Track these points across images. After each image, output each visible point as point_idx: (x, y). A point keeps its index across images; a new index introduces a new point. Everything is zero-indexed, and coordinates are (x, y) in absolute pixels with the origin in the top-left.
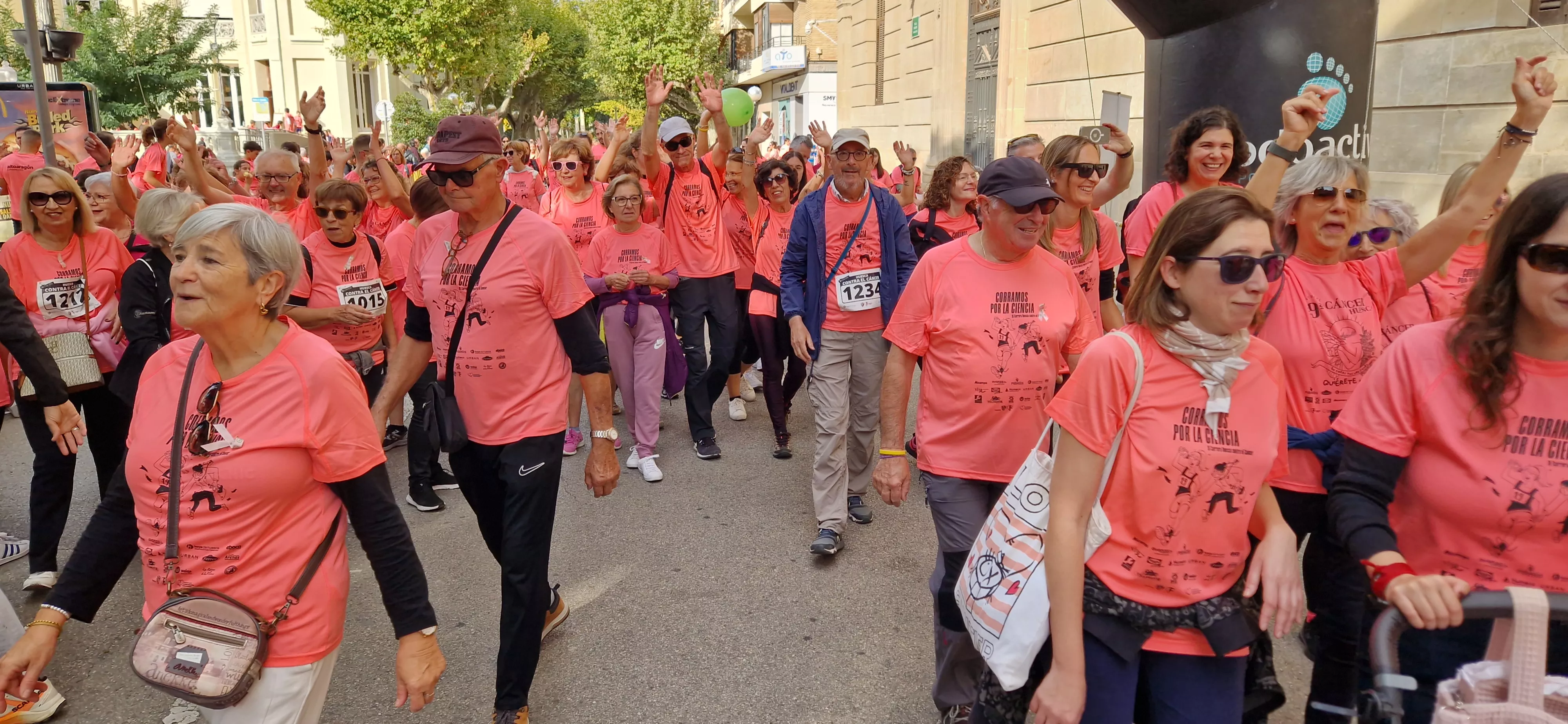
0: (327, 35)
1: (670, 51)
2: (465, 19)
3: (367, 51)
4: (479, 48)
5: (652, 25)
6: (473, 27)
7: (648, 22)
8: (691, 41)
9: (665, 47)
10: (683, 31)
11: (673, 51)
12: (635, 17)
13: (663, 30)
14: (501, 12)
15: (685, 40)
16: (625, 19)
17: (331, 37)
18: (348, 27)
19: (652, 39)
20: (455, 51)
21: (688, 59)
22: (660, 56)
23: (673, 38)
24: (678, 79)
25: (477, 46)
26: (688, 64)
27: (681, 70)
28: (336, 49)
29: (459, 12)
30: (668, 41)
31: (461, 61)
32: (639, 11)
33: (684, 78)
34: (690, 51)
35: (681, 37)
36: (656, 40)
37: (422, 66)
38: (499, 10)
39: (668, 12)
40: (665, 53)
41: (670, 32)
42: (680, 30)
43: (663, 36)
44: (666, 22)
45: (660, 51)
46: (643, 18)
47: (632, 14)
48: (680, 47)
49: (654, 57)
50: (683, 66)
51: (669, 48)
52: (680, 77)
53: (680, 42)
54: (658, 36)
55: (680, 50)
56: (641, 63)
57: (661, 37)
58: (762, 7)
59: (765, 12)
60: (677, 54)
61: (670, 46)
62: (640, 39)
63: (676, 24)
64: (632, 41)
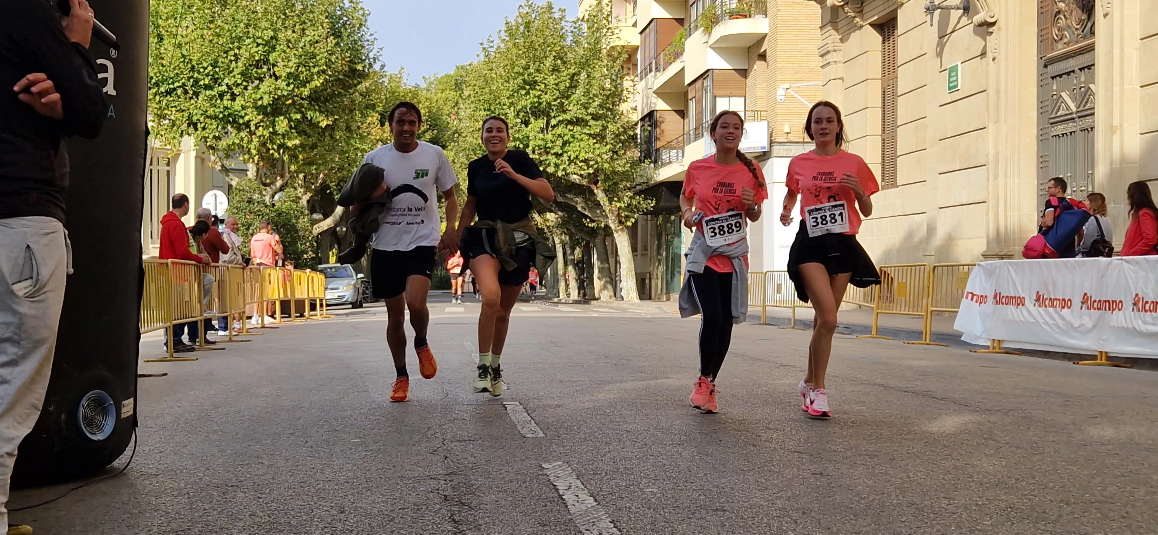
1: (573, 137)
5: (549, 104)
8: (600, 123)
11: (579, 137)
12: (528, 93)
15: (592, 123)
19: (548, 123)
21: (597, 146)
22: (559, 142)
23: (578, 119)
26: (597, 152)
27: (586, 161)
30: (570, 122)
32: (533, 84)
33: (591, 171)
34: (600, 137)
36: (553, 122)
39: (571, 87)
40: (566, 138)
41: (574, 111)
42: (586, 108)
45: (560, 136)
46: (538, 93)
48: (586, 131)
49: (550, 145)
50: (590, 155)
51: (571, 133)
52: (584, 170)
53: (587, 125)
54: (554, 117)
55: (588, 134)
56: (534, 152)
57: (561, 118)
58: (703, 76)
59: (708, 83)
60: (582, 140)
61: (572, 130)
62: (532, 120)
63: (583, 100)
64: (522, 122)
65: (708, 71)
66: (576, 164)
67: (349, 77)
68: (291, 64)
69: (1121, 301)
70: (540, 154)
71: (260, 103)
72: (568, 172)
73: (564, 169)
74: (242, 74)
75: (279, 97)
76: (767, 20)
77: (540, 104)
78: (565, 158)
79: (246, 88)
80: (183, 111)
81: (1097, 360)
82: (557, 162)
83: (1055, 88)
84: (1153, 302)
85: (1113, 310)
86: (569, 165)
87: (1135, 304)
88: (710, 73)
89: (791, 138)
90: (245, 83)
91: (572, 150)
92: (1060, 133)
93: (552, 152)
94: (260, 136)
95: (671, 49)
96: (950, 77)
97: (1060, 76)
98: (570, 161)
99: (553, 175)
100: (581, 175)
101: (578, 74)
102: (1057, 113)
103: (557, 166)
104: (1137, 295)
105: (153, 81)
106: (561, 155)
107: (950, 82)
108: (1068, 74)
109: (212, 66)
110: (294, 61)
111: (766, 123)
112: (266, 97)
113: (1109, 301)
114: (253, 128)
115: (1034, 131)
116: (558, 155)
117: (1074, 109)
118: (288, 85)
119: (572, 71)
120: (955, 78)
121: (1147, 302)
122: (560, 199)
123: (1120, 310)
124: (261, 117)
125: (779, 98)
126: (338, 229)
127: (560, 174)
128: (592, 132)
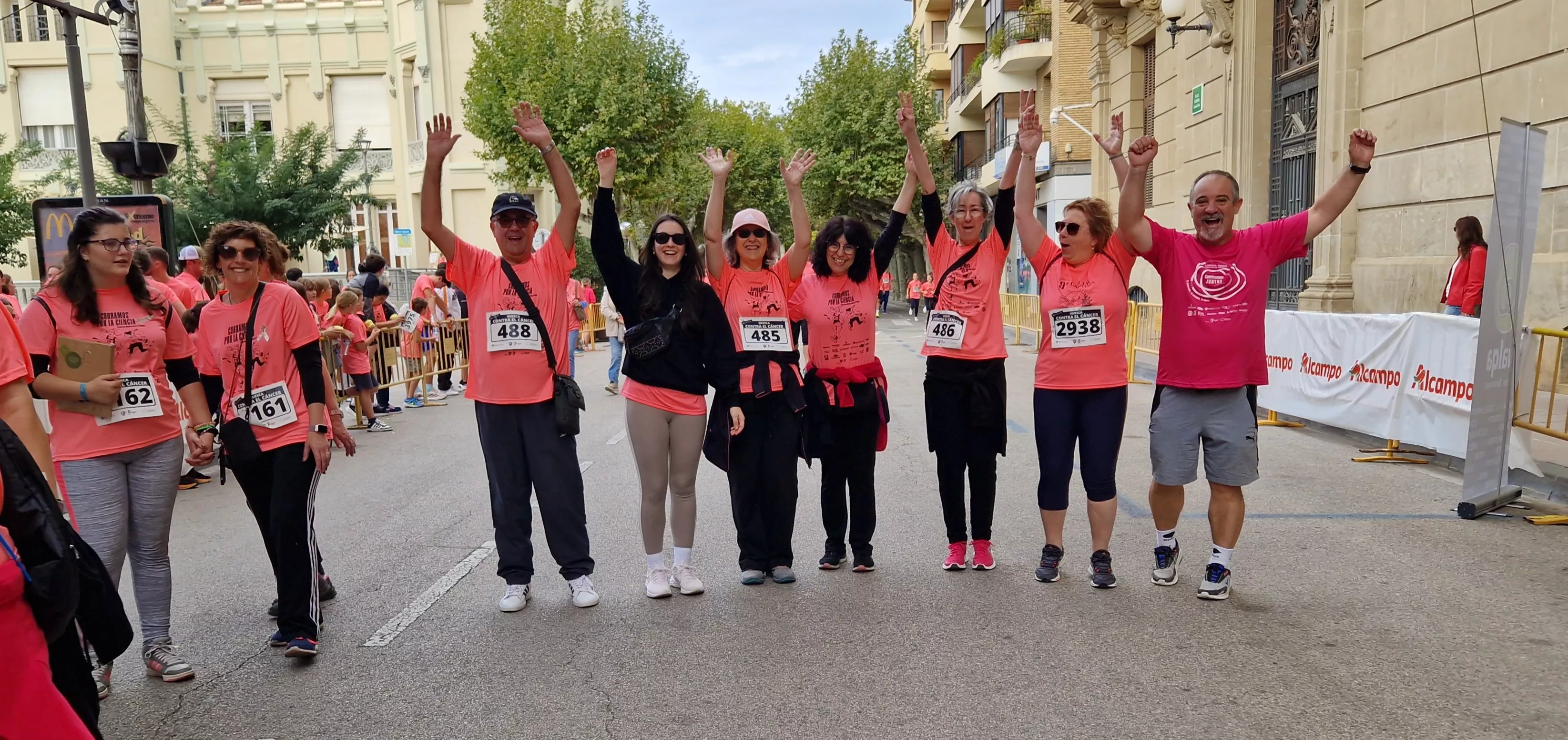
0: (487, 159)
1: (881, 161)
2: (638, 133)
3: (528, 176)
4: (655, 167)
5: (859, 131)
6: (647, 142)
7: (856, 127)
9: (875, 157)
10: (895, 137)
11: (885, 162)
12: (839, 123)
13: (874, 137)
14: (680, 123)
16: (827, 126)
17: (491, 162)
18: (509, 149)
19: (859, 149)
20: (626, 171)
22: (868, 168)
23: (885, 145)
24: (890, 194)
25: (652, 164)
28: (497, 175)
29: (631, 125)
30: (878, 149)
31: (635, 183)
32: (844, 114)
35: (892, 144)
36: (863, 149)
37: (586, 189)
38: (677, 121)
40: (874, 163)
41: (881, 138)
43: (873, 143)
44: (875, 127)
45: (869, 162)
47: (835, 118)
48: (892, 155)
49: (860, 170)
50: (896, 179)
51: (879, 158)
52: (892, 192)
53: (893, 150)
54: (866, 144)
55: (893, 159)
56: (844, 178)
57: (869, 145)
58: (995, 100)
59: (999, 106)
60: (888, 164)
61: (880, 156)
62: (844, 148)
63: (888, 128)
64: (834, 152)
65: (998, 94)
66: (883, 187)
67: (672, 117)
68: (612, 109)
69: (1291, 360)
70: (851, 180)
71: (587, 146)
72: (876, 194)
73: (873, 193)
74: (572, 120)
75: (603, 141)
76: (1051, 43)
77: (851, 132)
78: (873, 182)
79: (575, 133)
80: (526, 155)
81: (1267, 418)
82: (867, 186)
83: (1287, 109)
84: (1319, 364)
85: (1284, 368)
86: (877, 188)
87: (1305, 362)
88: (1000, 96)
89: (1072, 157)
90: (574, 129)
91: (879, 175)
92: (1291, 156)
93: (861, 177)
94: (591, 175)
95: (972, 73)
96: (1194, 99)
97: (1293, 97)
98: (878, 184)
99: (863, 197)
100: (890, 197)
101: (883, 103)
102: (1288, 136)
103: (866, 190)
104: (1305, 355)
105: (499, 130)
106: (871, 179)
107: (1194, 104)
108: (1299, 95)
109: (545, 113)
110: (614, 107)
111: (1048, 143)
112: (593, 139)
113: (1279, 358)
114: (584, 169)
115: (1268, 155)
116: (867, 180)
117: (1304, 131)
118: (612, 128)
119: (879, 100)
120: (1198, 100)
121: (1314, 364)
122: (875, 217)
123: (1290, 368)
124: (588, 159)
125: (1051, 121)
126: (700, 247)
127: (869, 197)
128: (898, 157)
